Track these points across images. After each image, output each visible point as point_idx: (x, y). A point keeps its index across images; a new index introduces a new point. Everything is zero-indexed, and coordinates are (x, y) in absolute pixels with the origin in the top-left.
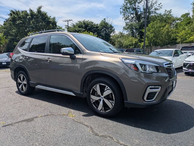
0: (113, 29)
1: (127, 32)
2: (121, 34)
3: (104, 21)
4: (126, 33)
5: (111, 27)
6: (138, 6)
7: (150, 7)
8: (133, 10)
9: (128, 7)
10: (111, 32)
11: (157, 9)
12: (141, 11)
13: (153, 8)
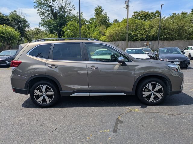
0: (27, 23)
1: (44, 28)
2: (38, 29)
3: (15, 13)
4: (42, 29)
5: (25, 21)
6: (53, 4)
7: (64, 7)
8: (48, 7)
9: (42, 3)
10: (25, 27)
11: (71, 10)
12: (56, 10)
13: (68, 9)
